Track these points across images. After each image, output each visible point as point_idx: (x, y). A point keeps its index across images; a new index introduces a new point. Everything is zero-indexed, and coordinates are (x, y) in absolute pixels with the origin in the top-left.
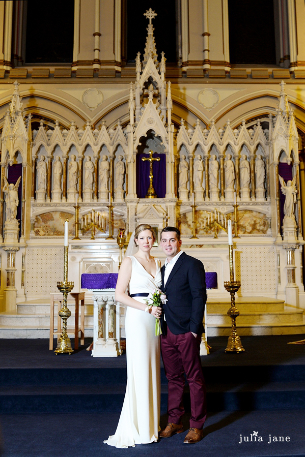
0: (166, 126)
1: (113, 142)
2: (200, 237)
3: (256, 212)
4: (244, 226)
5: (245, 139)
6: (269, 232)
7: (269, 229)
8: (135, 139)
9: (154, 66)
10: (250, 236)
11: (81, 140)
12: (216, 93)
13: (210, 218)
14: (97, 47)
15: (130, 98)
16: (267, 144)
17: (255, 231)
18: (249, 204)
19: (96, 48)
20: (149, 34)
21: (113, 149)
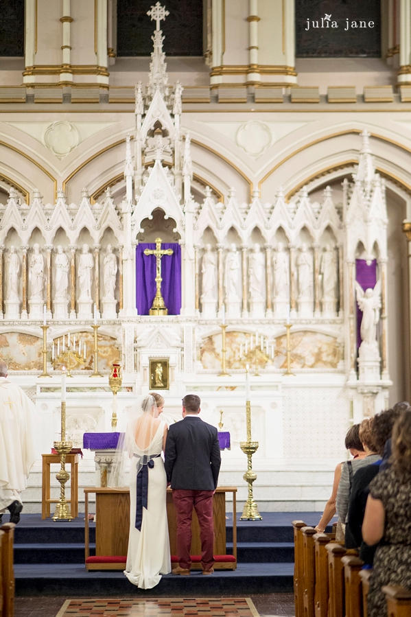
0: (182, 201)
1: (100, 224)
2: (233, 373)
3: (323, 334)
4: (302, 356)
5: (307, 219)
6: (340, 366)
7: (341, 362)
8: (133, 223)
9: (164, 104)
10: (311, 373)
11: (50, 222)
12: (267, 129)
13: (249, 343)
14: (66, 42)
15: (127, 158)
16: (340, 227)
17: (320, 364)
18: (310, 323)
19: (64, 45)
20: (155, 46)
21: (100, 234)
